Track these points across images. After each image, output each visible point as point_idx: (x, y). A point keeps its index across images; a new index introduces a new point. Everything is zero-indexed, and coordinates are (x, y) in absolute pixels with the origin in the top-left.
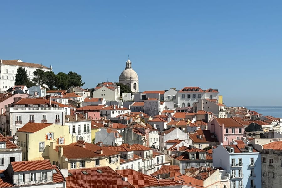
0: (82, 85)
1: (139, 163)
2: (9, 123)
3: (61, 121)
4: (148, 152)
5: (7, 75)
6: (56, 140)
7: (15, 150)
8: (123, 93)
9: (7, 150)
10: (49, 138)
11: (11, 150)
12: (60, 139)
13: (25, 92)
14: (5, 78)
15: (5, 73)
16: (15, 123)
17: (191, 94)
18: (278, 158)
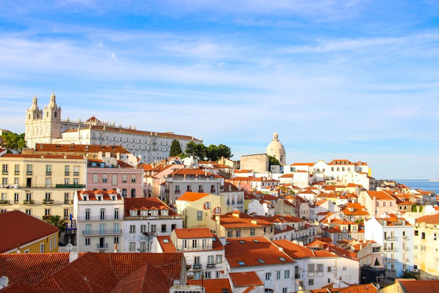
0: (232, 156)
1: (292, 234)
2: (169, 192)
3: (216, 191)
4: (300, 223)
5: (161, 146)
6: (213, 209)
7: (176, 218)
8: (272, 165)
9: (170, 217)
10: (206, 208)
11: (173, 218)
12: (217, 209)
13: (182, 163)
14: (160, 149)
15: (160, 145)
16: (174, 192)
17: (341, 167)
18: (430, 232)
